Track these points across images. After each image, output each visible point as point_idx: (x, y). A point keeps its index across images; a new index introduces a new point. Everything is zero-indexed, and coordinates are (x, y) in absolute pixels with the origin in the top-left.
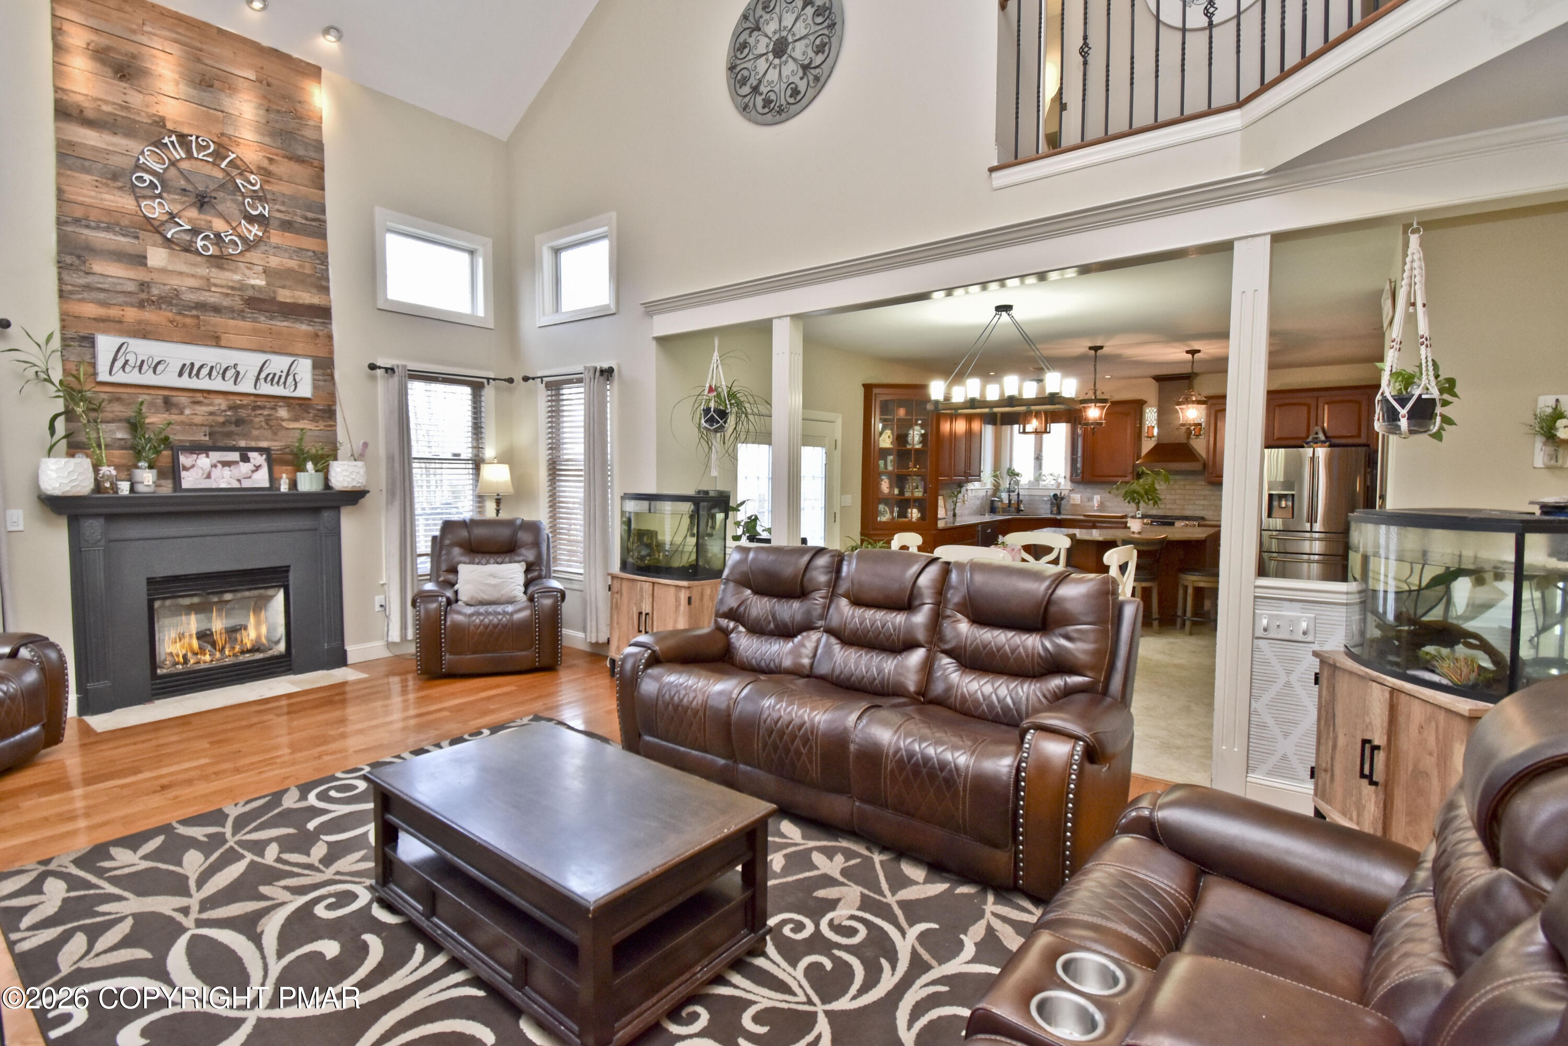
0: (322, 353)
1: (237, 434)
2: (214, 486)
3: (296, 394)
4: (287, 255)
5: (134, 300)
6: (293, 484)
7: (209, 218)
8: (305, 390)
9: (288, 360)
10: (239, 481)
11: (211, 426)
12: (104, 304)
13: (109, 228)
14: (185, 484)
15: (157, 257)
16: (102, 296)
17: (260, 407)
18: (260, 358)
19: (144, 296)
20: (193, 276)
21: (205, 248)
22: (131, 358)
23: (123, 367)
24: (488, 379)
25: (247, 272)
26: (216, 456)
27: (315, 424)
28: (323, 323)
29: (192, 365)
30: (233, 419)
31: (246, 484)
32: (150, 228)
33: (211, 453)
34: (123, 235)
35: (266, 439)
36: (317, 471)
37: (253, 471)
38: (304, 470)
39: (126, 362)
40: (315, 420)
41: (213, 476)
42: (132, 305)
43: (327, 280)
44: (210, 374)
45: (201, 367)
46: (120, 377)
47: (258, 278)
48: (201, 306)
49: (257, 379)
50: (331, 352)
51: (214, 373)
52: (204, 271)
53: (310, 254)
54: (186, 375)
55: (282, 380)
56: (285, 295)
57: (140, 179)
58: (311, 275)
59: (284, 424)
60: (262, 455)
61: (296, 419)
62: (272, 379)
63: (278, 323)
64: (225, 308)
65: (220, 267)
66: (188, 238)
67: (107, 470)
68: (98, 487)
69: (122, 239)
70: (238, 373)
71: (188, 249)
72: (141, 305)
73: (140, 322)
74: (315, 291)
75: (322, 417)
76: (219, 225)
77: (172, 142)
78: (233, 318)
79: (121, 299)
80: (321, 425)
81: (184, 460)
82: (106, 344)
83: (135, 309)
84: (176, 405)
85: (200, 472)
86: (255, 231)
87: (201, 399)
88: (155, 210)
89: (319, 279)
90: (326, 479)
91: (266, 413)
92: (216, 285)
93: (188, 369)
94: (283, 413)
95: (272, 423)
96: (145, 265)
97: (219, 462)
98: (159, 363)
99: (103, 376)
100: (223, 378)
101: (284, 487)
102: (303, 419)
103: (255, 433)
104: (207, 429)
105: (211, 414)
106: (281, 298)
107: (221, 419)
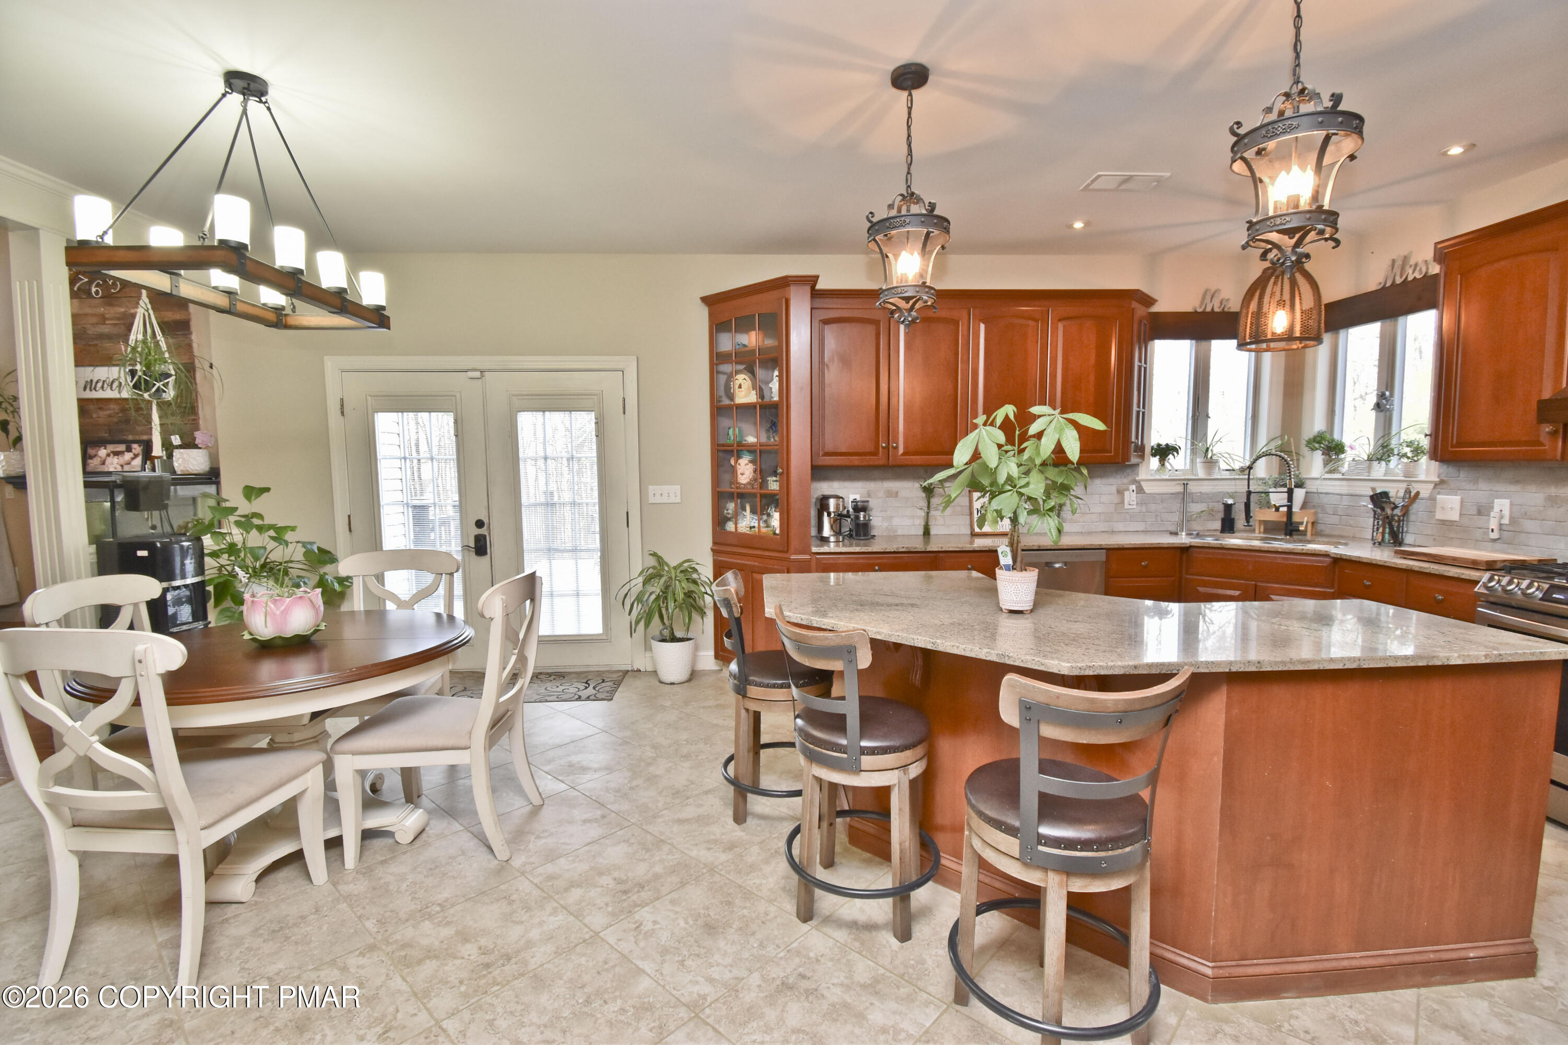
1: (126, 431)
10: (122, 466)
11: (110, 426)
20: (92, 315)
21: (98, 293)
25: (129, 304)
26: (111, 448)
27: (180, 419)
28: (184, 334)
29: (92, 381)
30: (124, 419)
37: (133, 459)
40: (182, 416)
41: (107, 462)
44: (102, 387)
45: (97, 382)
48: (99, 337)
50: (192, 358)
51: (106, 386)
52: (99, 310)
60: (140, 446)
65: (111, 305)
66: (87, 288)
70: (122, 384)
74: (176, 308)
80: (186, 419)
84: (87, 412)
85: (99, 459)
87: (102, 406)
92: (107, 319)
93: (89, 385)
100: (111, 389)
103: (139, 428)
104: (105, 428)
105: (110, 416)
107: (115, 420)
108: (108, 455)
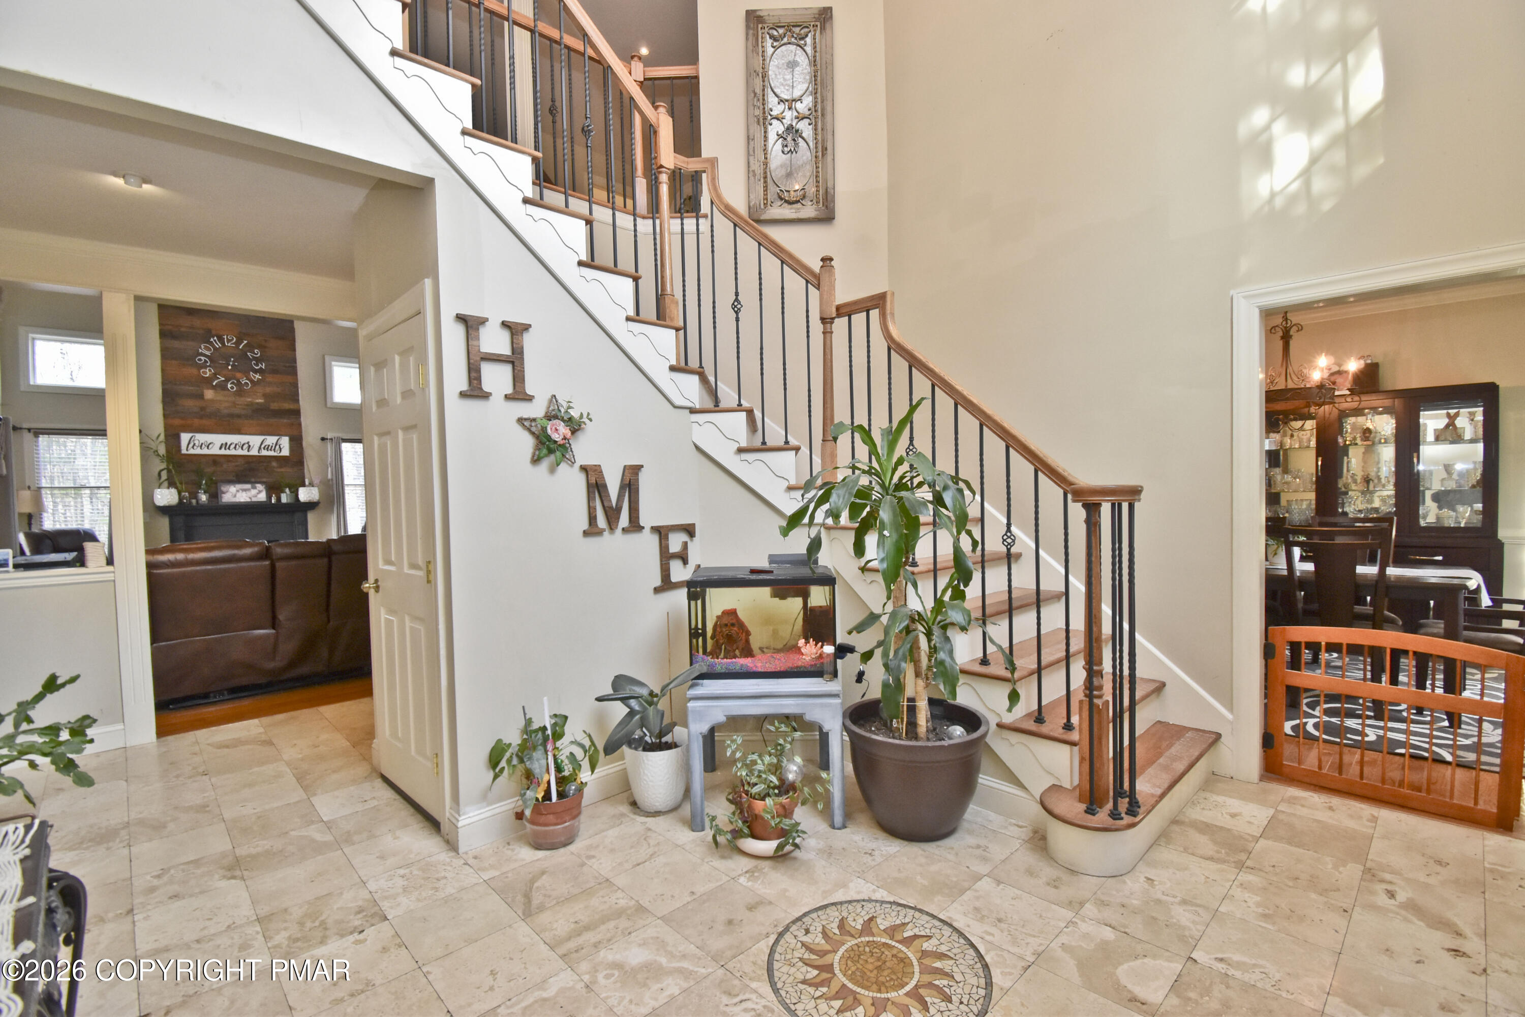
0: (295, 433)
1: (250, 475)
3: (281, 455)
4: (275, 386)
5: (198, 416)
6: (279, 499)
8: (286, 452)
9: (276, 438)
12: (184, 419)
13: (184, 384)
15: (209, 394)
16: (184, 415)
17: (262, 462)
18: (261, 438)
19: (203, 413)
20: (226, 401)
21: (232, 388)
22: (197, 442)
23: (193, 447)
25: (254, 397)
26: (239, 486)
27: (292, 469)
28: (296, 418)
29: (226, 444)
30: (248, 468)
31: (254, 499)
32: (205, 382)
33: (237, 485)
34: (193, 386)
35: (265, 477)
36: (291, 493)
38: (283, 492)
39: (194, 444)
40: (292, 467)
41: (237, 496)
42: (197, 418)
43: (298, 396)
44: (235, 448)
45: (231, 444)
46: (192, 451)
47: (260, 399)
48: (232, 416)
49: (260, 448)
50: (301, 432)
51: (237, 447)
52: (232, 399)
53: (288, 384)
54: (223, 448)
55: (273, 448)
56: (274, 406)
57: (200, 360)
58: (289, 395)
59: (275, 470)
61: (281, 467)
62: (267, 448)
63: (272, 420)
64: (243, 415)
65: (240, 396)
67: (185, 494)
68: (181, 502)
69: (192, 388)
70: (249, 446)
71: (224, 389)
72: (202, 417)
73: (200, 426)
74: (291, 402)
75: (296, 466)
77: (215, 341)
78: (248, 419)
79: (192, 416)
82: (185, 437)
83: (199, 420)
84: (219, 463)
86: (258, 376)
87: (231, 460)
88: (208, 373)
89: (293, 396)
90: (297, 497)
91: (265, 464)
92: (238, 405)
93: (224, 446)
94: (274, 464)
95: (269, 470)
96: (203, 399)
97: (241, 489)
98: (210, 444)
99: (184, 451)
100: (242, 449)
101: (273, 501)
102: (283, 467)
103: (259, 474)
104: (235, 473)
105: (236, 466)
106: (272, 408)
107: (241, 468)
108: (238, 491)
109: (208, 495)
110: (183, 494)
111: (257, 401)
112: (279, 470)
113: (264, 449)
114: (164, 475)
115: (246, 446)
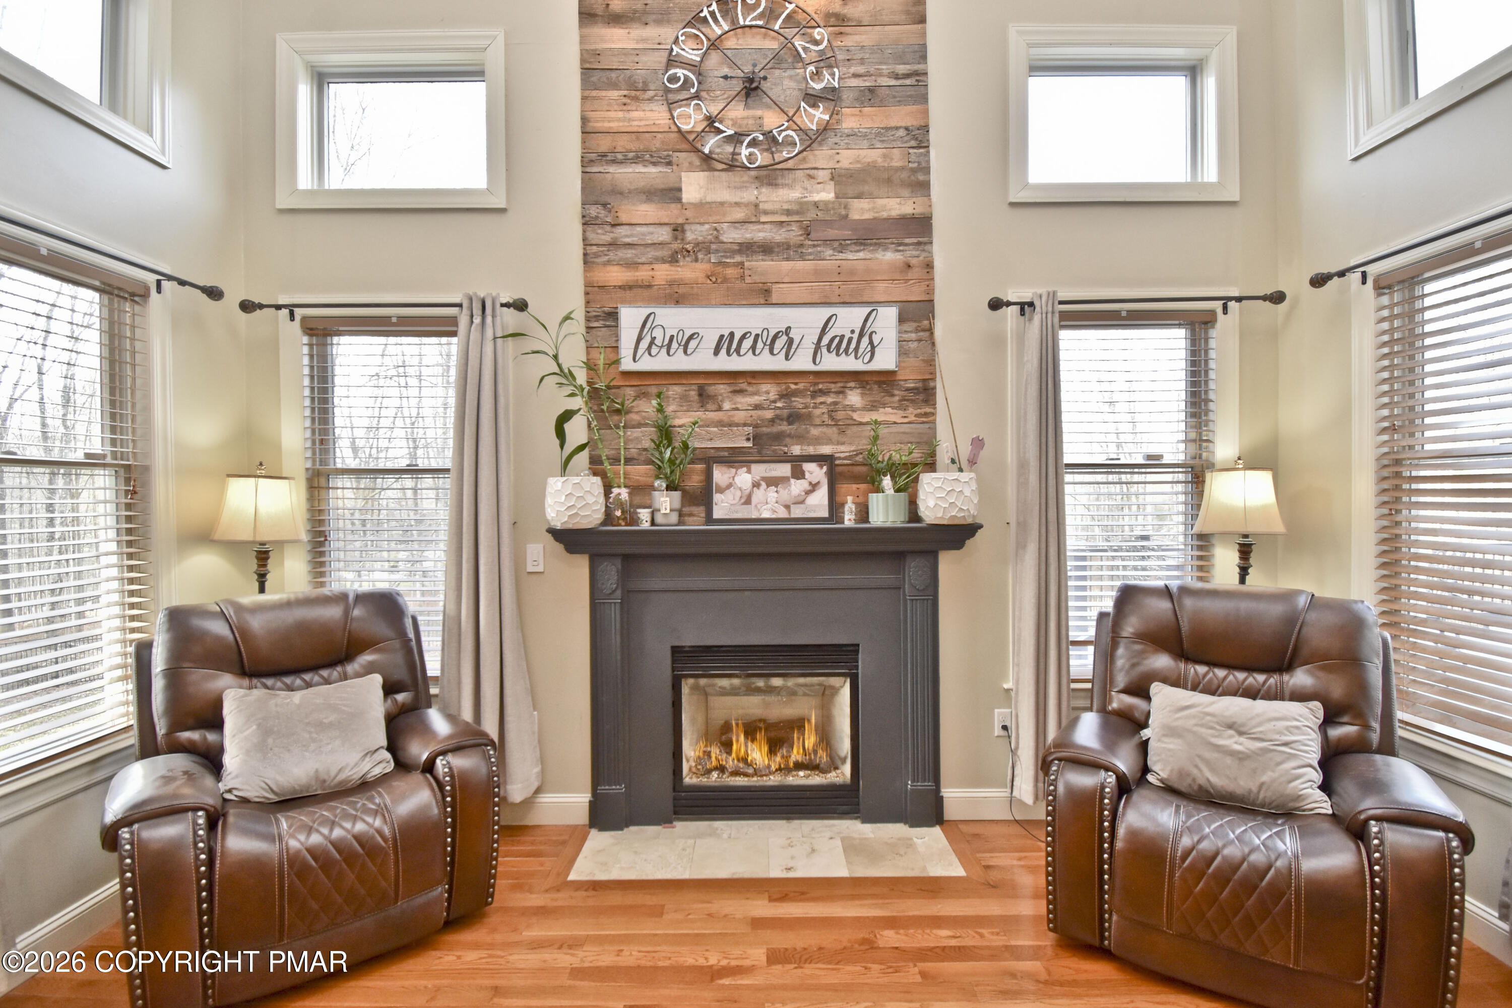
0: (916, 294)
1: (790, 436)
2: (754, 515)
3: (874, 366)
4: (865, 144)
5: (665, 253)
6: (863, 513)
7: (759, 113)
8: (886, 360)
9: (862, 313)
10: (787, 507)
11: (756, 426)
12: (631, 265)
13: (638, 159)
14: (717, 514)
15: (694, 186)
16: (629, 254)
17: (823, 393)
18: (821, 314)
19: (676, 246)
20: (737, 204)
21: (752, 158)
22: (658, 333)
23: (649, 349)
24: (1226, 300)
25: (808, 184)
26: (760, 470)
27: (901, 413)
28: (919, 243)
29: (732, 335)
30: (785, 412)
31: (797, 512)
32: (685, 146)
33: (754, 467)
34: (654, 164)
35: (829, 441)
36: (898, 491)
37: (808, 493)
38: (879, 490)
39: (652, 342)
40: (901, 407)
41: (754, 500)
42: (663, 261)
43: (927, 170)
44: (753, 348)
45: (743, 337)
46: (646, 364)
47: (824, 190)
48: (747, 248)
49: (818, 347)
50: (930, 290)
51: (760, 345)
52: (750, 195)
53: (902, 133)
54: (723, 351)
55: (853, 345)
56: (861, 209)
57: (672, 77)
58: (903, 168)
59: (856, 416)
60: (821, 467)
61: (873, 407)
62: (838, 346)
63: (851, 256)
64: (778, 245)
65: (772, 183)
66: (729, 149)
67: (623, 493)
68: (609, 518)
69: (653, 170)
70: (790, 341)
71: (732, 165)
72: (673, 260)
73: (671, 283)
74: (906, 192)
75: (912, 401)
76: (772, 120)
77: (713, 10)
78: (788, 259)
79: (652, 253)
80: (912, 412)
81: (720, 475)
82: (630, 320)
83: (666, 266)
84: (713, 398)
85: (739, 493)
86: (820, 114)
87: (744, 386)
88: (691, 118)
89: (914, 171)
90: (913, 503)
91: (829, 400)
92: (766, 213)
93: (726, 342)
94: (854, 398)
95: (840, 415)
96: (679, 200)
97: (764, 479)
98: (691, 337)
99: (627, 364)
100: (771, 352)
101: (849, 520)
102: (884, 405)
103: (815, 432)
104: (750, 429)
105: (757, 407)
106: (855, 216)
107: (769, 414)
108: (756, 485)
109: (677, 495)
110: (615, 491)
111: (817, 197)
112: (867, 417)
113: (829, 346)
114: (577, 431)
115: (781, 342)
